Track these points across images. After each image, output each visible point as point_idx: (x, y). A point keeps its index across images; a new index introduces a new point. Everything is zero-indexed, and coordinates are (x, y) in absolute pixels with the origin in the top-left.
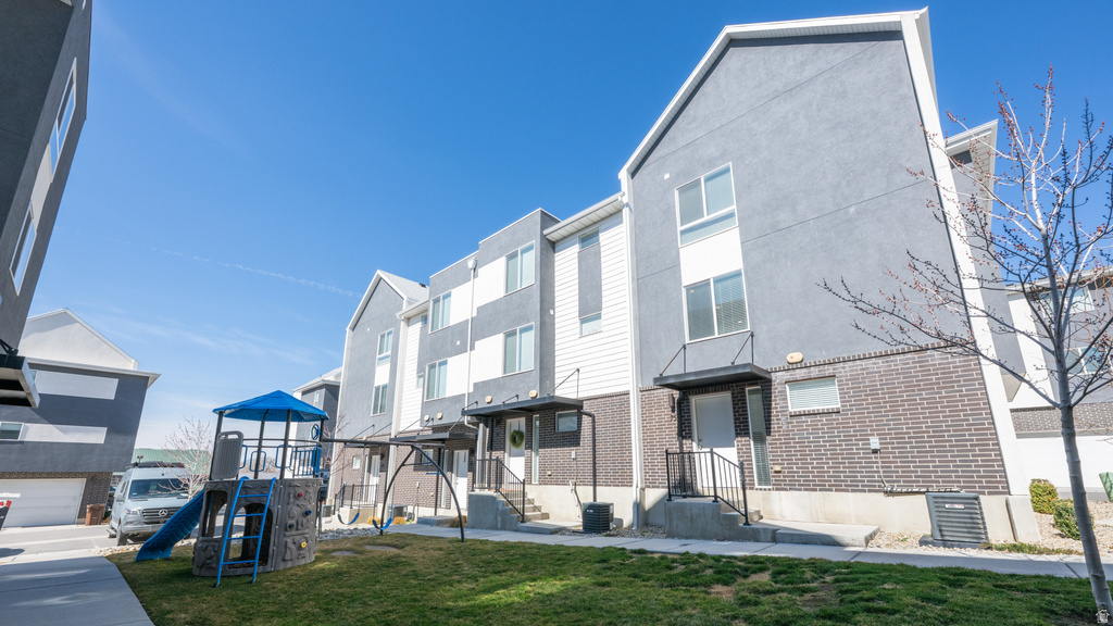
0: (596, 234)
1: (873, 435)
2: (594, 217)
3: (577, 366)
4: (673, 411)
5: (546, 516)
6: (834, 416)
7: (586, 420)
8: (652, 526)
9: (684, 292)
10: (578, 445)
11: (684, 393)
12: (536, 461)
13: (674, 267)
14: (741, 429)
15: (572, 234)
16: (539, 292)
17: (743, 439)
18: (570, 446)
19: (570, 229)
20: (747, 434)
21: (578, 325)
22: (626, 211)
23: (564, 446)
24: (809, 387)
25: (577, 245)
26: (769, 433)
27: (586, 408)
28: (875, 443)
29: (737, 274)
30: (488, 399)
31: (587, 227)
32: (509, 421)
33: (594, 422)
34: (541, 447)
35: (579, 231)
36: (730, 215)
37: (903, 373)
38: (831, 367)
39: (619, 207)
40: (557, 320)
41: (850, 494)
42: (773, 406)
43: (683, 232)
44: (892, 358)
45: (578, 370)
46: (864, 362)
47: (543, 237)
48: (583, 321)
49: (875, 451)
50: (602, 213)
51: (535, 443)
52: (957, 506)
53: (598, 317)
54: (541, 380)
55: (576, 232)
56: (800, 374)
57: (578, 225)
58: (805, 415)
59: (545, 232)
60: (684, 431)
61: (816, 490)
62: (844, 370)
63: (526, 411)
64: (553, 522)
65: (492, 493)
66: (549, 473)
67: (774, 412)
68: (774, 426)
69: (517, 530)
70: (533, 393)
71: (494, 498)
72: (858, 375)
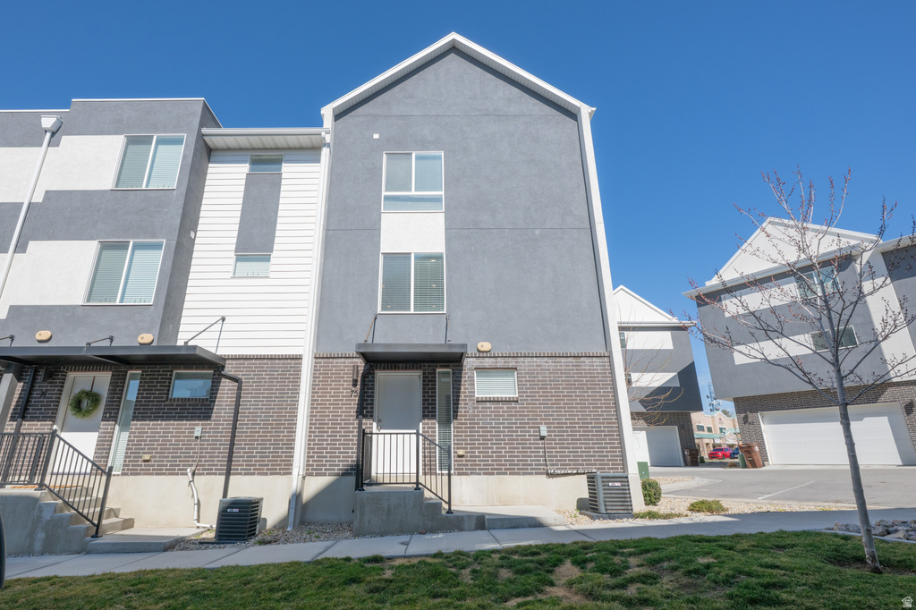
0: (279, 162)
1: (541, 423)
2: (281, 141)
3: (223, 313)
4: (355, 385)
5: (129, 523)
6: (513, 405)
7: (226, 387)
8: (310, 524)
9: (381, 257)
10: (208, 417)
11: (371, 366)
12: (121, 440)
13: (374, 230)
14: (428, 412)
15: (241, 149)
16: (181, 202)
17: (430, 422)
18: (193, 418)
19: (243, 142)
20: (433, 417)
21: (233, 261)
22: (325, 152)
23: (181, 418)
24: (493, 376)
25: (247, 165)
26: (455, 417)
27: (229, 369)
28: (544, 431)
29: (439, 257)
30: (45, 334)
31: (265, 149)
32: (71, 375)
33: (240, 388)
34: (135, 418)
35: (253, 149)
36: (437, 200)
37: (565, 373)
38: (514, 360)
39: (316, 144)
40: (196, 248)
41: (521, 477)
42: (462, 390)
43: (387, 198)
44: (558, 359)
45: (223, 319)
46: (539, 360)
47: (201, 136)
48: (239, 259)
49: (542, 438)
50: (293, 141)
51: (126, 412)
52: (617, 484)
53: (267, 259)
54: (162, 320)
55: (247, 149)
56: (488, 362)
57: (255, 142)
58: (490, 401)
59: (205, 131)
60: (365, 408)
61: (493, 474)
62: (524, 364)
63: (119, 363)
64: (140, 530)
65: (30, 491)
66: (147, 457)
67: (462, 396)
68: (461, 411)
69: (85, 550)
70: (146, 338)
71: (32, 502)
72: (534, 370)
